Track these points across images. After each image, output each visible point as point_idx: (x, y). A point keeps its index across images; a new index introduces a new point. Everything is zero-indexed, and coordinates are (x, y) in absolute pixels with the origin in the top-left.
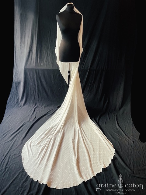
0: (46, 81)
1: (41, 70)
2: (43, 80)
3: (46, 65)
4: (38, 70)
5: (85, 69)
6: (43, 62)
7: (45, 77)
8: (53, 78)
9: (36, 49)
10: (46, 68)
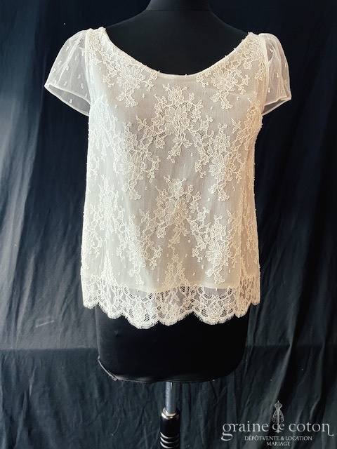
0: (56, 414)
1: (33, 355)
2: (42, 412)
3: (61, 330)
5: (272, 342)
6: (47, 311)
7: (51, 393)
8: (96, 395)
10: (59, 347)
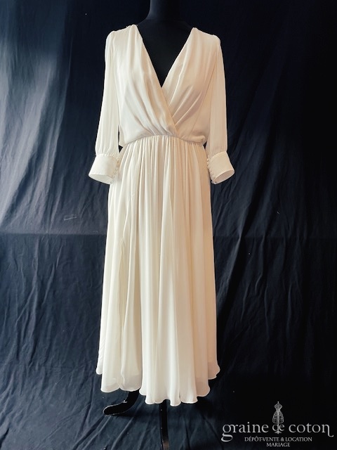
4: (51, 238)
9: (51, 168)
